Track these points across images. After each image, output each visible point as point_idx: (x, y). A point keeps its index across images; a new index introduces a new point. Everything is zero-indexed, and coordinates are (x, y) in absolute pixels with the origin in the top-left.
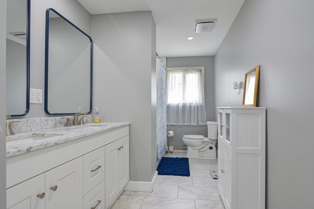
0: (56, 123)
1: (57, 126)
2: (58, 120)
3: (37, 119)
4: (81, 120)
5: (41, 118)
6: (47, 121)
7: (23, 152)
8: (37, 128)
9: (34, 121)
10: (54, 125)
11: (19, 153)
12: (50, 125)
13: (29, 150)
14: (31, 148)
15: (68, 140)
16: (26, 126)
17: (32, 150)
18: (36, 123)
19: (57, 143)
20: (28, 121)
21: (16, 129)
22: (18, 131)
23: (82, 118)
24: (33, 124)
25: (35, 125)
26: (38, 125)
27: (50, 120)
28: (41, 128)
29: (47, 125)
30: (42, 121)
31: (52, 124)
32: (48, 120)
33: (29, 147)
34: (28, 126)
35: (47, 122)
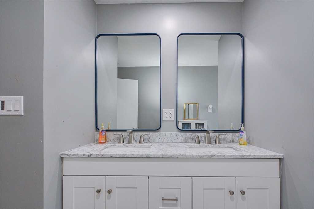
0: (186, 138)
1: (188, 142)
2: (189, 136)
3: (168, 134)
4: (217, 138)
5: (171, 133)
6: (176, 135)
7: (86, 156)
8: (167, 141)
9: (165, 135)
10: (184, 140)
11: (84, 156)
12: (180, 140)
13: (90, 156)
14: (91, 155)
15: (124, 156)
16: (159, 138)
17: (92, 156)
18: (167, 137)
19: (113, 156)
20: (160, 134)
21: (152, 139)
22: (153, 141)
23: (219, 136)
24: (164, 137)
25: (166, 138)
26: (168, 138)
27: (180, 135)
28: (171, 141)
29: (177, 139)
30: (172, 136)
31: (182, 139)
32: (178, 135)
33: (90, 154)
34: (161, 138)
35: (177, 137)
